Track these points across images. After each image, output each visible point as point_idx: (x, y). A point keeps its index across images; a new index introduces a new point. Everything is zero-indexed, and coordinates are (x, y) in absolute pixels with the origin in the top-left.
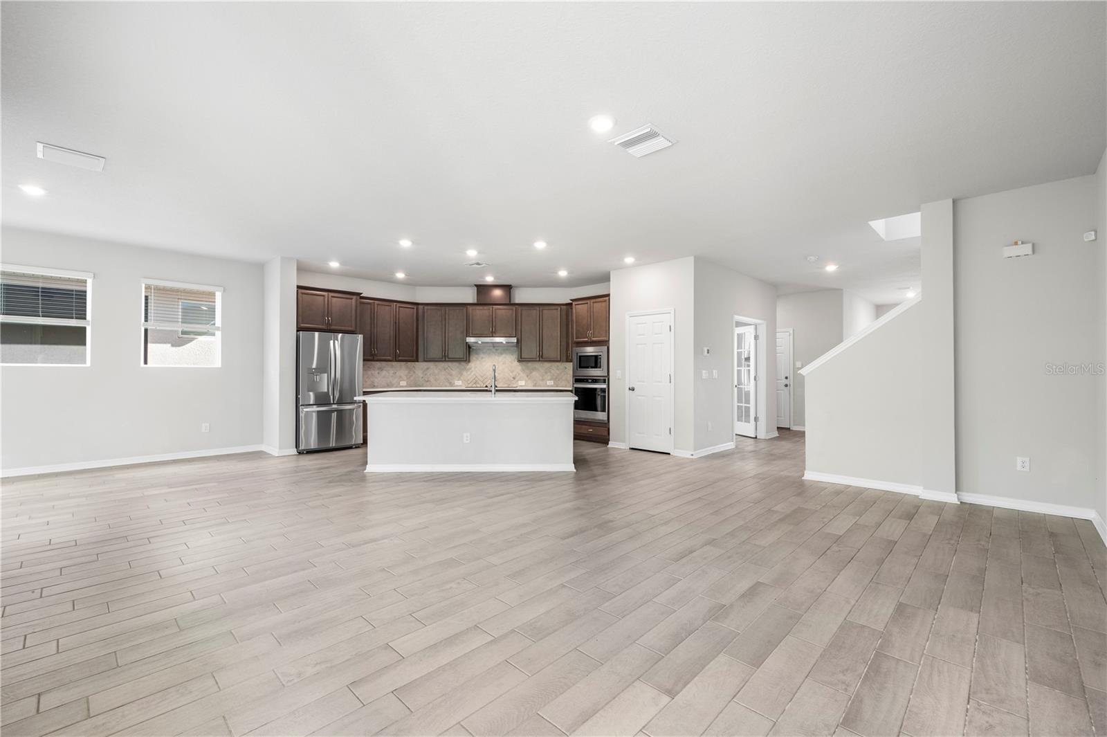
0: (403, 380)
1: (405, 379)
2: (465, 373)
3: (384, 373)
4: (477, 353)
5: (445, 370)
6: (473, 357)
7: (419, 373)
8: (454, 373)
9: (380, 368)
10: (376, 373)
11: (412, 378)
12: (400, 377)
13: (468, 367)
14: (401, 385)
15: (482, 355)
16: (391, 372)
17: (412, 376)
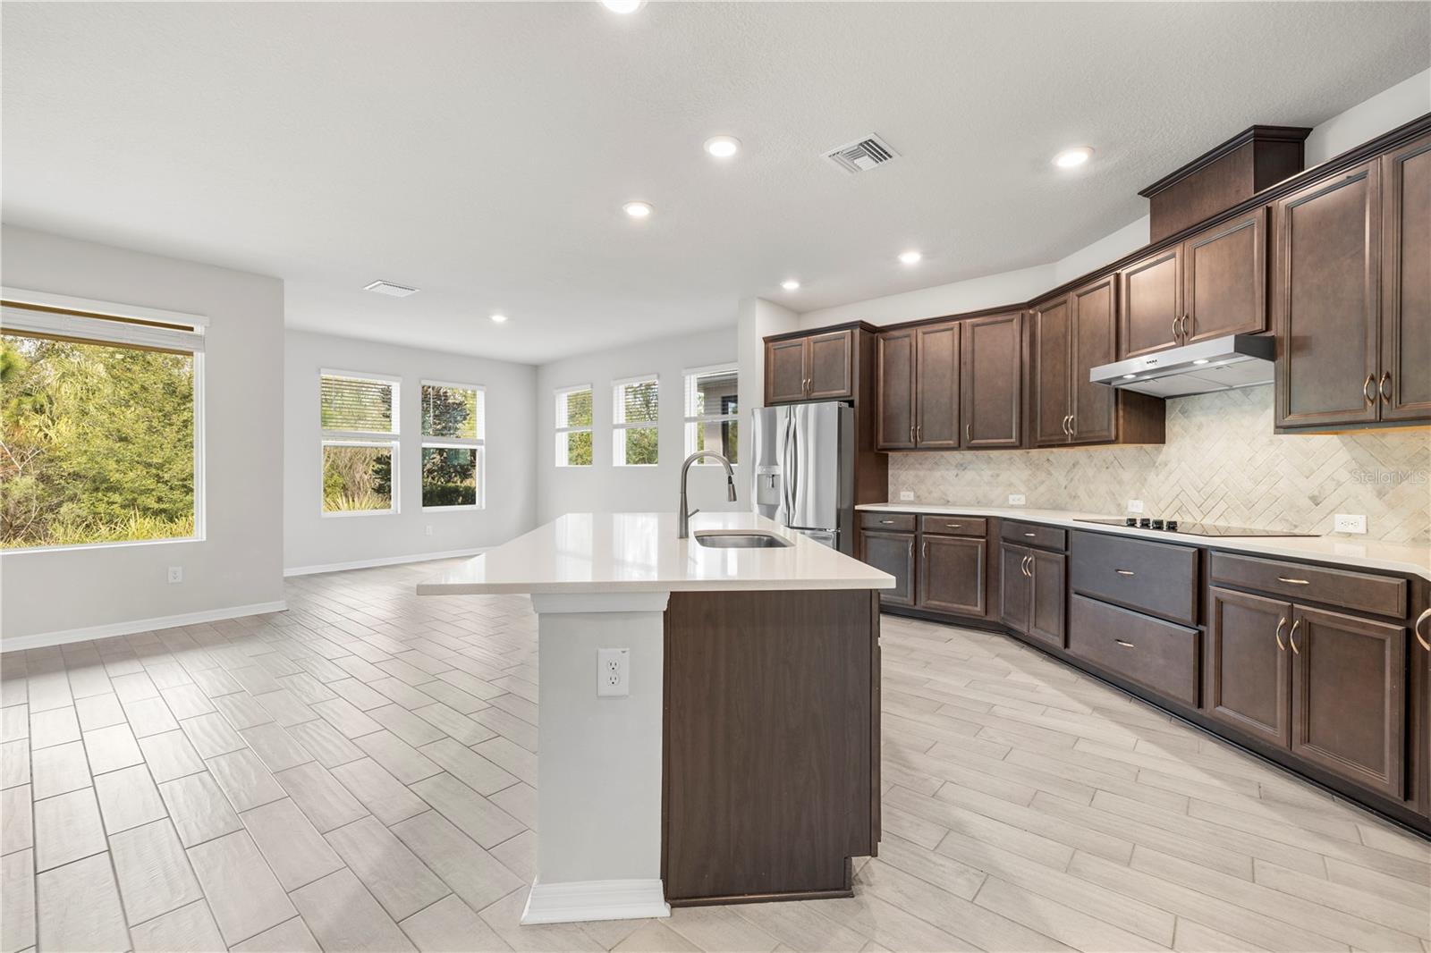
0: (1019, 492)
1: (1023, 489)
2: (1152, 477)
3: (969, 475)
4: (1184, 412)
5: (1107, 468)
6: (1174, 425)
7: (1060, 476)
8: (1126, 476)
9: (961, 465)
10: (950, 474)
11: (1042, 489)
12: (1011, 485)
13: (1161, 458)
14: (1011, 502)
15: (1199, 418)
16: (987, 473)
17: (1043, 482)
